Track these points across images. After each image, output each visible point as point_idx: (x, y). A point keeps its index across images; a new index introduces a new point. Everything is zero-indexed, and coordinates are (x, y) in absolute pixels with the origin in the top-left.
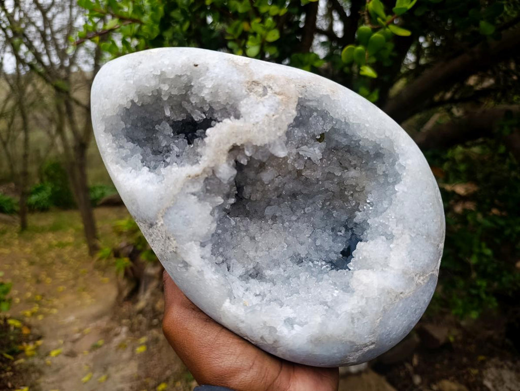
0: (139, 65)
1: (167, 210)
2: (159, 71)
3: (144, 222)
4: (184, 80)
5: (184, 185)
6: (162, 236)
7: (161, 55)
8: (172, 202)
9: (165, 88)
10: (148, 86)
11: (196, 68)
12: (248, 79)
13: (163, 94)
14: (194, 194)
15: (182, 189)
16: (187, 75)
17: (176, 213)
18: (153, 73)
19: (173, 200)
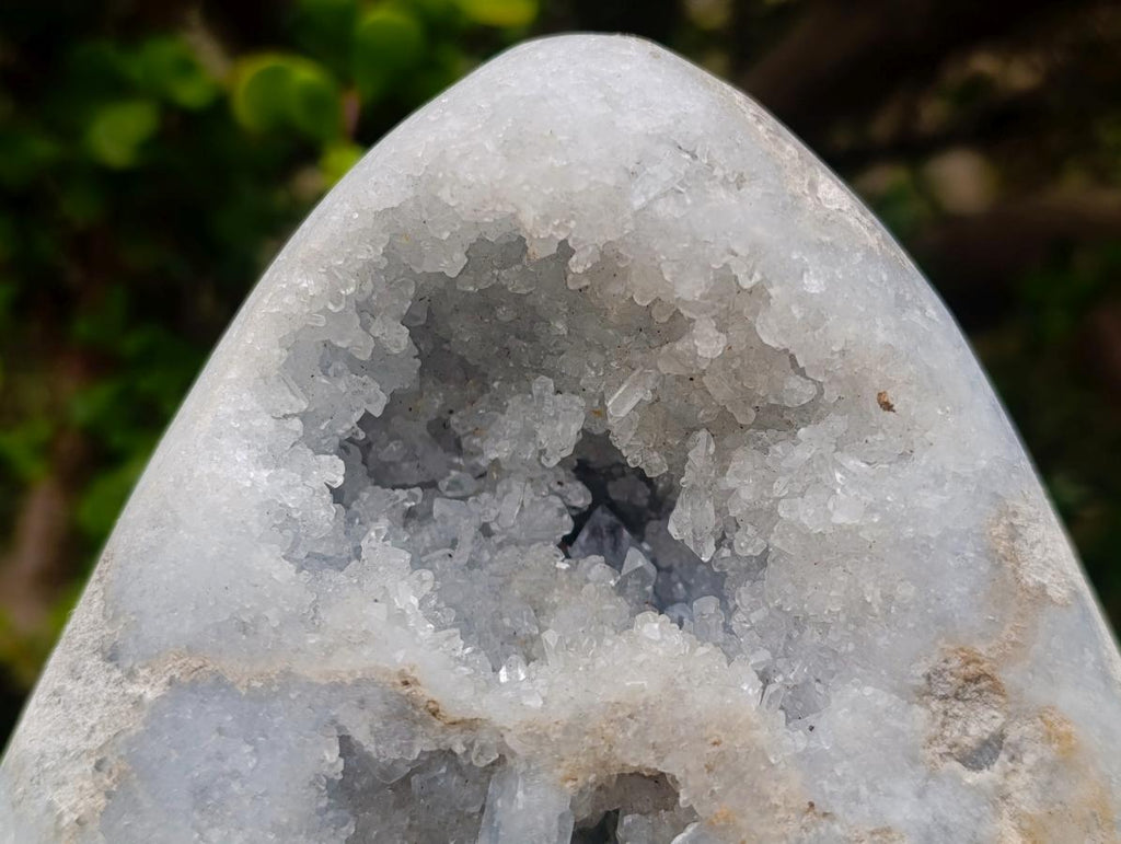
0: (725, 182)
1: (210, 680)
2: (757, 277)
3: (110, 613)
4: (793, 391)
5: (357, 684)
6: (93, 729)
7: (827, 239)
8: (257, 684)
9: (707, 344)
10: (667, 277)
11: (874, 406)
12: (981, 649)
13: (679, 347)
14: (347, 745)
15: (337, 687)
16: (821, 392)
17: (220, 731)
18: (734, 262)
19: (269, 683)
